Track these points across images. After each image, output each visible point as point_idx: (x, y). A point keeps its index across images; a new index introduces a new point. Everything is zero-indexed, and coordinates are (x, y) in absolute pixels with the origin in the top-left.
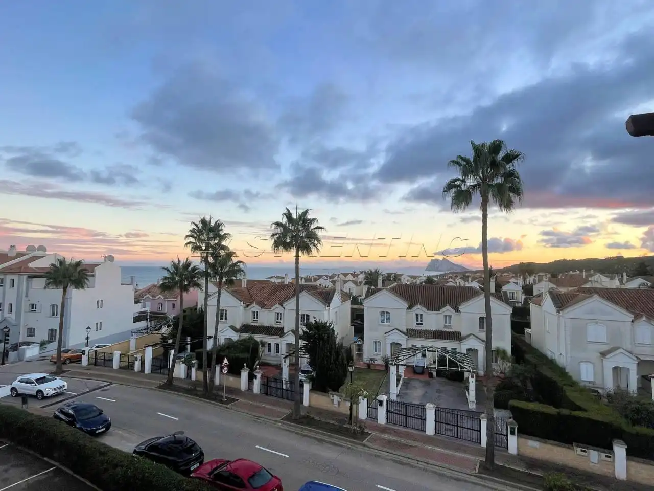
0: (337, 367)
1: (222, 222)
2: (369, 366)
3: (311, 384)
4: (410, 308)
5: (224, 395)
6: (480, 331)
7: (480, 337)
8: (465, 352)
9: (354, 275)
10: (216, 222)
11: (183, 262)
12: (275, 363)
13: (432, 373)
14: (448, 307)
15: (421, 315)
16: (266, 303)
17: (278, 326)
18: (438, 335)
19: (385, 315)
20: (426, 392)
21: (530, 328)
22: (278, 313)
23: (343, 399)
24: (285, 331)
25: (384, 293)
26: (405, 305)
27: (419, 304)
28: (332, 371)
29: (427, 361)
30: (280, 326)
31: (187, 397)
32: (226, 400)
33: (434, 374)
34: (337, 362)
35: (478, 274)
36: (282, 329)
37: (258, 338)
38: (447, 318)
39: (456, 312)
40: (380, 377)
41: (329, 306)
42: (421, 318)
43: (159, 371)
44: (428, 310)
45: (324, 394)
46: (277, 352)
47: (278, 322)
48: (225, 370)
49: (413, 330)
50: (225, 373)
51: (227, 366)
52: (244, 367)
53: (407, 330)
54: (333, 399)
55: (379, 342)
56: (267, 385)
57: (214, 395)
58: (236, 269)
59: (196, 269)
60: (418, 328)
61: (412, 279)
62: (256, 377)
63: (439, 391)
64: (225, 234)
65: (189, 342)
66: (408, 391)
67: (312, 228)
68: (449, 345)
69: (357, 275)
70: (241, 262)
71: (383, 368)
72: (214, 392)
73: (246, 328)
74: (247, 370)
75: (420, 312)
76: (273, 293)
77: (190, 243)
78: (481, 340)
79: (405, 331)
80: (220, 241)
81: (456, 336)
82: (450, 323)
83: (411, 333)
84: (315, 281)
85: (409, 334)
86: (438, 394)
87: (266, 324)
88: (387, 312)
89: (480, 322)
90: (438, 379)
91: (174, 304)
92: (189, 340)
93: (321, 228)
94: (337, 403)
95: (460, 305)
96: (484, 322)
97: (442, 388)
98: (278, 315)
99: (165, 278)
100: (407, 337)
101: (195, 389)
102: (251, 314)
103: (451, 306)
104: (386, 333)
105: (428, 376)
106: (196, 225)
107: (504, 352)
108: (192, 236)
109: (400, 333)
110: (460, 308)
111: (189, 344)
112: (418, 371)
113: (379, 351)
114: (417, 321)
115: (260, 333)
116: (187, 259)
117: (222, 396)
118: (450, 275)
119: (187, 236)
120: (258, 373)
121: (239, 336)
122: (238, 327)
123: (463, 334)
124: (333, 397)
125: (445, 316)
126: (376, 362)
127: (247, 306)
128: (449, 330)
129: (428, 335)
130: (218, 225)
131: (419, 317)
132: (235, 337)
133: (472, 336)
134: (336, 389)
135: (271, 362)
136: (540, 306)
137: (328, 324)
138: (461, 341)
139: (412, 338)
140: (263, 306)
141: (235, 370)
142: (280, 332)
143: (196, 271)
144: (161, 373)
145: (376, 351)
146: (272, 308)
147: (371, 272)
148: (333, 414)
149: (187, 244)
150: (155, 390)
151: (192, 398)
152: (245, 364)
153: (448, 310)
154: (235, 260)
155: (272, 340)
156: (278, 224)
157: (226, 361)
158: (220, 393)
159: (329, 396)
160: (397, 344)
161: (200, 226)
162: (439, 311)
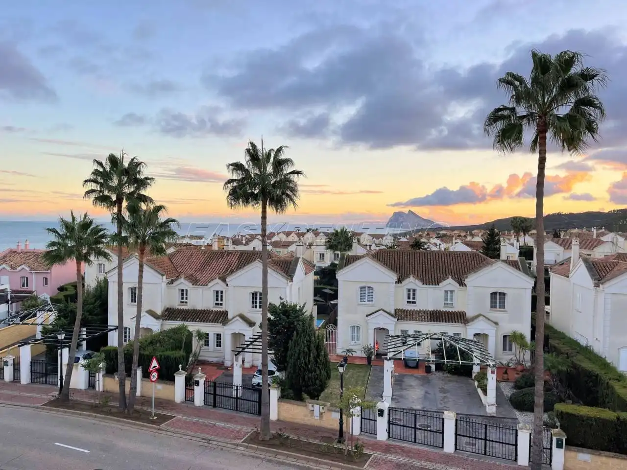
0: (319, 368)
1: (140, 161)
2: (346, 359)
3: (280, 391)
4: (399, 281)
5: (153, 410)
6: (490, 310)
7: (491, 319)
8: (471, 338)
9: (300, 235)
10: (132, 160)
11: (79, 219)
12: (215, 360)
13: (430, 367)
14: (450, 280)
15: (414, 291)
16: (199, 277)
17: (219, 309)
18: (436, 316)
19: (366, 292)
20: (426, 392)
21: (549, 305)
22: (217, 292)
23: (326, 408)
24: (230, 316)
25: (366, 262)
26: (394, 277)
27: (411, 277)
28: (312, 373)
29: (424, 351)
30: (221, 310)
31: (96, 417)
32: (155, 418)
33: (433, 367)
34: (318, 360)
35: (456, 232)
36: (225, 314)
37: (193, 327)
38: (449, 293)
39: (460, 285)
40: (362, 374)
41: (292, 280)
42: (414, 295)
43: (44, 379)
44: (423, 284)
45: (299, 402)
46: (217, 346)
47: (217, 304)
48: (154, 376)
49: (403, 311)
50: (153, 380)
51: (157, 370)
52: (179, 369)
53: (396, 310)
54: (312, 409)
55: (358, 328)
56: (215, 395)
57: (137, 411)
58: (165, 230)
59: (101, 230)
60: (411, 307)
61: (374, 239)
62: (197, 383)
63: (443, 391)
64: (147, 178)
65: (84, 337)
66: (404, 393)
67: (285, 172)
68: (451, 329)
69: (303, 234)
70: (173, 221)
71: (365, 362)
72: (137, 407)
73: (170, 314)
74: (183, 373)
75: (412, 287)
76: (206, 263)
77: (93, 191)
78: (492, 321)
79: (393, 312)
80: (138, 188)
81: (459, 317)
82: (451, 299)
83: (401, 315)
84: (247, 244)
85: (399, 315)
86: (442, 395)
87: (200, 307)
88: (368, 287)
89: (492, 298)
90: (439, 374)
91: (46, 279)
92: (85, 333)
93: (298, 173)
94: (318, 414)
95: (467, 277)
96: (496, 299)
97: (446, 387)
98: (219, 295)
99: (53, 244)
100: (396, 320)
101: (105, 405)
102: (178, 294)
103: (454, 279)
104: (367, 316)
105: (424, 370)
106: (101, 164)
107: (522, 337)
108: (95, 181)
109: (388, 316)
110: (467, 281)
111: (84, 339)
112: (411, 365)
113: (358, 340)
114: (409, 298)
115: (193, 320)
116: (86, 216)
117: (150, 413)
118: (420, 233)
119: (86, 181)
120: (201, 377)
121: (162, 325)
122: (159, 312)
123: (470, 314)
124: (313, 406)
125: (446, 292)
126: (355, 354)
127: (172, 282)
128: (450, 310)
129: (423, 317)
130: (135, 166)
131: (412, 295)
132: (155, 326)
133: (481, 318)
134: (315, 396)
135: (210, 359)
136: (568, 277)
137: (298, 307)
138: (467, 324)
139: (403, 321)
140: (195, 281)
141: (167, 376)
142: (221, 317)
143: (101, 233)
144: (46, 383)
145: (353, 339)
146: (210, 285)
147: (337, 231)
148: (315, 431)
149: (88, 192)
150: (43, 409)
151: (103, 418)
152: (180, 366)
153: (449, 283)
154: (162, 217)
155: (211, 329)
156: (237, 167)
157: (155, 363)
158: (146, 409)
159: (306, 406)
160: (383, 329)
161: (108, 166)
162: (438, 285)
